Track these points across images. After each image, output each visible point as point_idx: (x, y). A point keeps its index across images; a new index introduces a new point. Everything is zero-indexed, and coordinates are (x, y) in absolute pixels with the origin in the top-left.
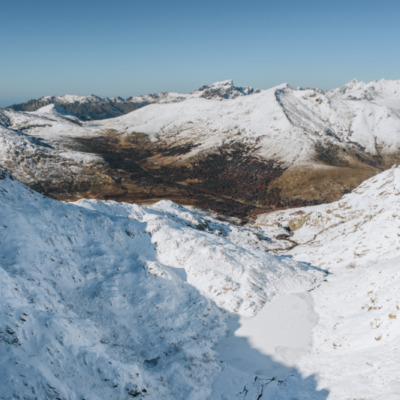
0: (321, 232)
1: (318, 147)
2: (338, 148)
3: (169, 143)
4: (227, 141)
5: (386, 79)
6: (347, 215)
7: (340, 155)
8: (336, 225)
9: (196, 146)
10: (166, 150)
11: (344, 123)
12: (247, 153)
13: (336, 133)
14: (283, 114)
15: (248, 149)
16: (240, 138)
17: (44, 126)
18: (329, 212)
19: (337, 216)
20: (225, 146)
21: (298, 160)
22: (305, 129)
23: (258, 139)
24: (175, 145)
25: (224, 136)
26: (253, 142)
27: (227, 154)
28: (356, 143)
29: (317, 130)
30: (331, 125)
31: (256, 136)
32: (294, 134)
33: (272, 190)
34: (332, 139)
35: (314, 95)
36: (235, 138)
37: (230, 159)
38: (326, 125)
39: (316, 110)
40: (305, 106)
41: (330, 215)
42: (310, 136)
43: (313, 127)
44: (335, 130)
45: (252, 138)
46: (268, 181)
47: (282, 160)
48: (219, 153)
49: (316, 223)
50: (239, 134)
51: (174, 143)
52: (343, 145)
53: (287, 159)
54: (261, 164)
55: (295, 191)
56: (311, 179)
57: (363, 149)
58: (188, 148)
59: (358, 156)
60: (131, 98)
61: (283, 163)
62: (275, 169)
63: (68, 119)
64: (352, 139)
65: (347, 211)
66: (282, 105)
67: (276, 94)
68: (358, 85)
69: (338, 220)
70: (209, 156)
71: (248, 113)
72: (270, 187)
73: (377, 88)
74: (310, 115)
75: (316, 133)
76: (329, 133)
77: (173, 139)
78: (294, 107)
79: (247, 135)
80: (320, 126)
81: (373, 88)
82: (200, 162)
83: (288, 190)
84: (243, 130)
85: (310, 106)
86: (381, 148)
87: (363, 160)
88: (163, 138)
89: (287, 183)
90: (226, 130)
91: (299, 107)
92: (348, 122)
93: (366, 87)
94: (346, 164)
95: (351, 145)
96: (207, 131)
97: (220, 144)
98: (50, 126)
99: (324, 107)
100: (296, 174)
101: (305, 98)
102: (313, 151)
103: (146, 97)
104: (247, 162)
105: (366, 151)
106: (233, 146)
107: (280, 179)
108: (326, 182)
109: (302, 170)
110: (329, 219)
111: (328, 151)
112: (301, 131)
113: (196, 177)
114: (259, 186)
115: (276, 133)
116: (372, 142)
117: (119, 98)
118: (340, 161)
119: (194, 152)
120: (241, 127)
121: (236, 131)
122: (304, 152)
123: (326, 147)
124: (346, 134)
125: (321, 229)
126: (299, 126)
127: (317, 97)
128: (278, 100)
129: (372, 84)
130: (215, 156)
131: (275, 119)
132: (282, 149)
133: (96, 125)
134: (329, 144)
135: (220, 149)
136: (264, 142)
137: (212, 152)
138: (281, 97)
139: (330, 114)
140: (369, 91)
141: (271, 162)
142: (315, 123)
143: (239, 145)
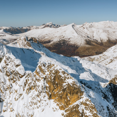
0: (100, 62)
1: (86, 41)
2: (91, 41)
3: (42, 40)
4: (61, 39)
5: (95, 22)
6: (106, 58)
7: (92, 43)
8: (103, 60)
9: (52, 41)
10: (42, 42)
11: (91, 34)
12: (67, 43)
13: (90, 37)
14: (75, 32)
15: (67, 41)
16: (64, 38)
17: (4, 36)
18: (100, 57)
19: (103, 58)
20: (60, 41)
21: (82, 44)
22: (82, 36)
23: (69, 39)
24: (45, 41)
25: (59, 38)
26: (68, 39)
27: (61, 43)
28: (95, 40)
29: (85, 36)
30: (88, 35)
31: (68, 38)
32: (79, 37)
33: (76, 53)
34: (89, 38)
35: (82, 27)
36: (62, 38)
37: (62, 44)
38: (87, 35)
39: (83, 30)
40: (80, 29)
41: (101, 58)
42: (83, 37)
43: (84, 35)
44: (89, 36)
45: (67, 39)
46: (75, 50)
47: (77, 44)
48: (59, 43)
49: (97, 60)
50: (63, 37)
51: (44, 40)
52: (92, 40)
53: (79, 44)
54: (72, 46)
55: (83, 53)
56: (86, 49)
57: (97, 41)
58: (49, 42)
59: (96, 43)
60: (22, 28)
61: (78, 45)
62: (76, 47)
63: (9, 34)
64: (94, 38)
65: (105, 57)
66: (74, 29)
67: (72, 26)
68: (87, 24)
69: (104, 59)
70: (57, 44)
71: (65, 31)
72: (76, 52)
73: (93, 25)
74: (82, 32)
75: (85, 37)
76: (88, 37)
77: (43, 39)
78: (77, 29)
79: (66, 38)
80: (85, 35)
81: (92, 25)
82: (54, 45)
83: (81, 52)
84: (64, 36)
85: (81, 29)
86: (102, 41)
87: (98, 44)
88: (40, 39)
89: (80, 51)
90: (59, 36)
91: (79, 30)
92: (92, 34)
93: (90, 24)
94: (94, 45)
95: (94, 40)
96: (54, 37)
97: (59, 40)
98: (5, 36)
99: (85, 30)
100: (82, 48)
101: (80, 27)
102: (85, 42)
103: (27, 27)
104: (67, 45)
105: (98, 41)
106: (62, 41)
107: (78, 50)
108: (90, 50)
109: (83, 47)
110: (101, 59)
111: (89, 42)
112: (81, 36)
113: (54, 50)
114: (73, 52)
115: (74, 37)
116: (100, 39)
117: (19, 28)
118: (92, 44)
119: (52, 43)
120: (64, 35)
121: (62, 37)
122: (83, 42)
123: (88, 41)
124: (92, 37)
125: (99, 62)
126: (80, 35)
127: (83, 27)
128: (73, 28)
129: (91, 23)
130: (58, 44)
131: (73, 33)
132: (76, 42)
133: (18, 36)
134: (89, 40)
135: (59, 42)
136: (71, 39)
137: (57, 42)
138: (74, 27)
139: (87, 32)
140: (91, 25)
141: (74, 45)
142: (84, 34)
143: (64, 40)
